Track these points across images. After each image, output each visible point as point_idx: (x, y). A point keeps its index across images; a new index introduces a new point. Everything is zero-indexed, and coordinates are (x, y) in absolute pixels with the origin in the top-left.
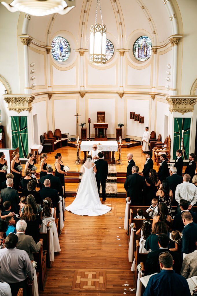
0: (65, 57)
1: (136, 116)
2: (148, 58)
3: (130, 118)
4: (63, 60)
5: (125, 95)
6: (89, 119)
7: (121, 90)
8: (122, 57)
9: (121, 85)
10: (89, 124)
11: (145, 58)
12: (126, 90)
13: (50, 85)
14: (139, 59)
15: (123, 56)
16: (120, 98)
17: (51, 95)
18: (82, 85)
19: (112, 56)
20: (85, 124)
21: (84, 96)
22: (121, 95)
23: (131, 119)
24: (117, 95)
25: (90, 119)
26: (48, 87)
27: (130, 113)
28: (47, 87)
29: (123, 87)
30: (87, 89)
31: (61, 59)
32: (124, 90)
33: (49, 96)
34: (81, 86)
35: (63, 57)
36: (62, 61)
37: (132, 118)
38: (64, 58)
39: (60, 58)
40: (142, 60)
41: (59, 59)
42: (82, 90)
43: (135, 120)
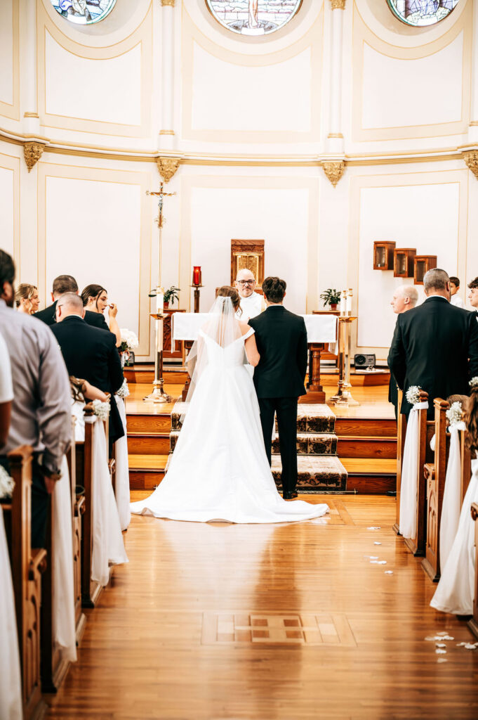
0: (98, 5)
1: (401, 256)
2: (447, 11)
3: (376, 267)
4: (90, 18)
5: (350, 171)
6: (195, 268)
7: (335, 151)
8: (337, 11)
9: (335, 131)
10: (197, 294)
11: (438, 13)
12: (353, 149)
13: (31, 110)
14: (409, 17)
15: (343, 8)
16: (329, 183)
17: (36, 149)
18: (168, 128)
19: (296, 13)
20: (177, 293)
21: (173, 174)
22: (336, 172)
23: (379, 272)
24: (317, 173)
25: (199, 268)
26: (26, 115)
27: (376, 243)
28: (22, 114)
29: (341, 136)
30: (185, 147)
31: (82, 13)
32: (348, 152)
33: (25, 152)
34: (162, 133)
35: (89, 7)
36: (84, 20)
37: (383, 268)
38: (92, 9)
39: (77, 8)
40: (421, 23)
41: (74, 12)
42: (166, 147)
43: (396, 275)
